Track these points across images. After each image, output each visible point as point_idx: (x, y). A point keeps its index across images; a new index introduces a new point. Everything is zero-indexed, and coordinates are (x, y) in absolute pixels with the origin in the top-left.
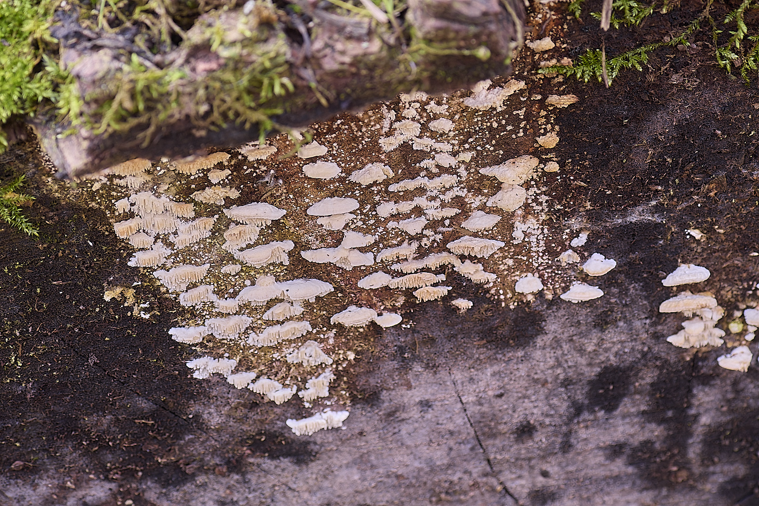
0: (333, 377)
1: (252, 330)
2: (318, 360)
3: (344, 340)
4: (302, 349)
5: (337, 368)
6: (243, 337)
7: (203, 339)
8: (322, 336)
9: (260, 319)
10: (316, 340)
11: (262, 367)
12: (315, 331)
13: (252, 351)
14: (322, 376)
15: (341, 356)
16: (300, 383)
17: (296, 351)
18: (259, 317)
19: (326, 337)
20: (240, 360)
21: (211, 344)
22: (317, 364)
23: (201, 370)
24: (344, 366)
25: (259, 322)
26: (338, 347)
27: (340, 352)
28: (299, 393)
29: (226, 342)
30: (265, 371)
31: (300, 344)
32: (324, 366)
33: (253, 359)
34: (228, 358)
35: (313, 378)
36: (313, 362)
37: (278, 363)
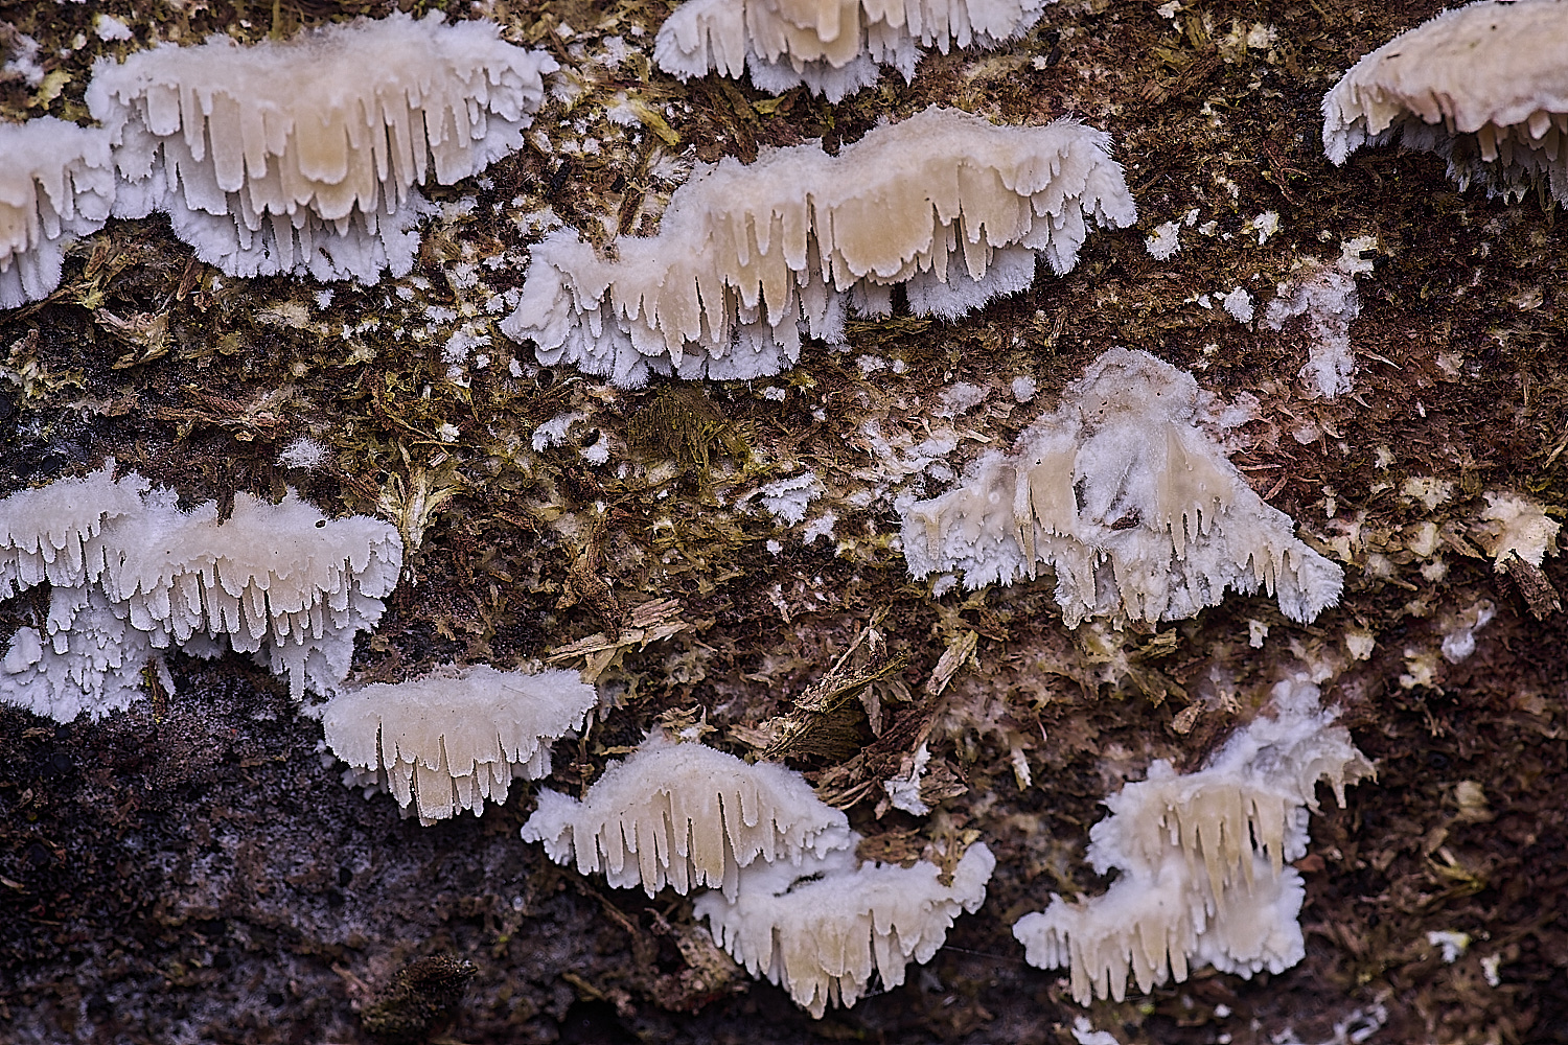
0: (1340, 758)
1: (557, 193)
2: (1204, 561)
3: (1449, 364)
4: (1049, 441)
5: (1382, 668)
6: (463, 276)
7: (73, 265)
8: (1238, 303)
9: (624, 79)
10: (1177, 350)
11: (655, 622)
12: (1164, 242)
13: (557, 429)
14: (1244, 745)
15: (1427, 539)
16: (1030, 823)
17: (991, 459)
18: (616, 52)
19: (1278, 313)
20: (439, 530)
21: (149, 332)
22: (1188, 604)
23: (60, 615)
24: (1459, 647)
25: (624, 109)
26: (1397, 430)
27: (1415, 486)
28: (1029, 929)
29: (295, 315)
30: (687, 670)
31: (1023, 387)
32: (1258, 632)
33: (569, 528)
34: (325, 492)
35: (1161, 768)
36: (1156, 585)
37: (813, 589)
